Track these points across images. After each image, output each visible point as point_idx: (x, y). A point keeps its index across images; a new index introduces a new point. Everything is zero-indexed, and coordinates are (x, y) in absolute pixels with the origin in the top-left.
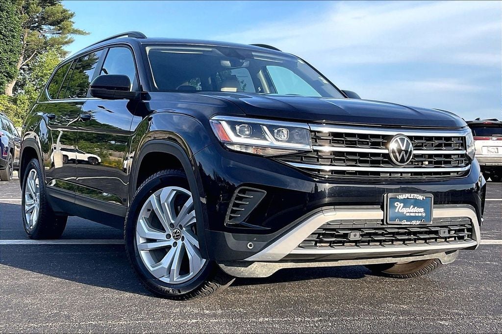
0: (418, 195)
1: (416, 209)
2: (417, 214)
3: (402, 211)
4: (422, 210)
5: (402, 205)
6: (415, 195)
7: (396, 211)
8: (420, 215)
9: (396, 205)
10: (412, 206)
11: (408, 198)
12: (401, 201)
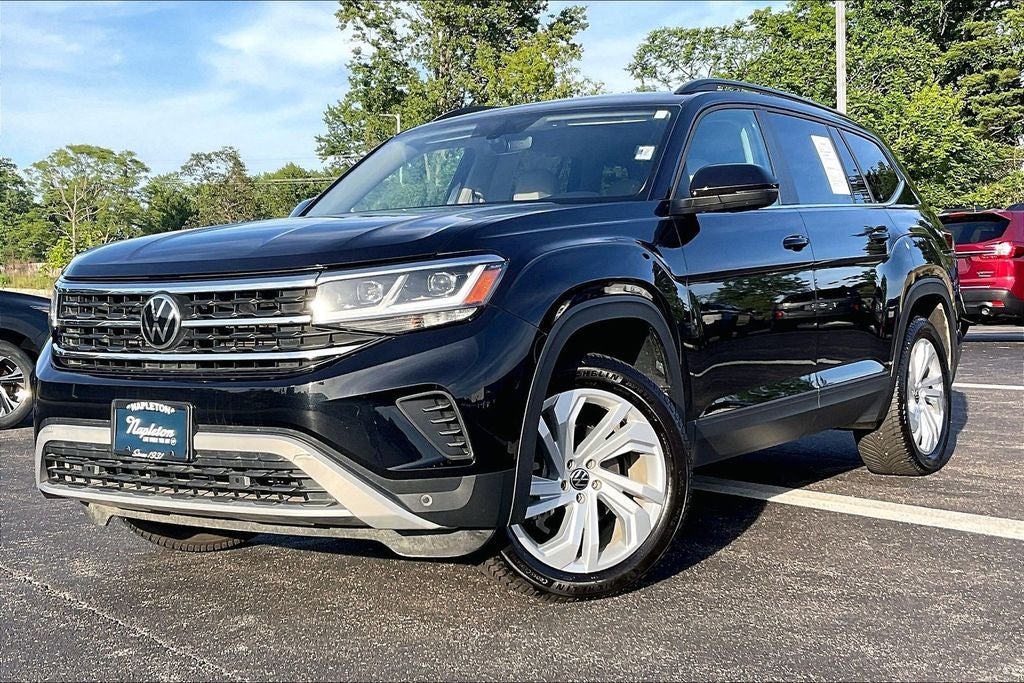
0: (162, 405)
1: (161, 431)
2: (162, 441)
3: (137, 433)
4: (171, 433)
5: (138, 421)
6: (157, 404)
7: (128, 432)
8: (167, 441)
9: (128, 421)
10: (153, 425)
11: (145, 410)
12: (136, 414)
